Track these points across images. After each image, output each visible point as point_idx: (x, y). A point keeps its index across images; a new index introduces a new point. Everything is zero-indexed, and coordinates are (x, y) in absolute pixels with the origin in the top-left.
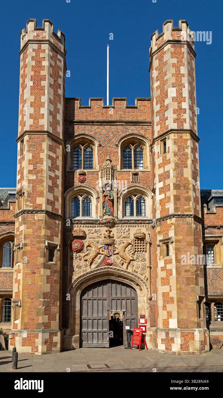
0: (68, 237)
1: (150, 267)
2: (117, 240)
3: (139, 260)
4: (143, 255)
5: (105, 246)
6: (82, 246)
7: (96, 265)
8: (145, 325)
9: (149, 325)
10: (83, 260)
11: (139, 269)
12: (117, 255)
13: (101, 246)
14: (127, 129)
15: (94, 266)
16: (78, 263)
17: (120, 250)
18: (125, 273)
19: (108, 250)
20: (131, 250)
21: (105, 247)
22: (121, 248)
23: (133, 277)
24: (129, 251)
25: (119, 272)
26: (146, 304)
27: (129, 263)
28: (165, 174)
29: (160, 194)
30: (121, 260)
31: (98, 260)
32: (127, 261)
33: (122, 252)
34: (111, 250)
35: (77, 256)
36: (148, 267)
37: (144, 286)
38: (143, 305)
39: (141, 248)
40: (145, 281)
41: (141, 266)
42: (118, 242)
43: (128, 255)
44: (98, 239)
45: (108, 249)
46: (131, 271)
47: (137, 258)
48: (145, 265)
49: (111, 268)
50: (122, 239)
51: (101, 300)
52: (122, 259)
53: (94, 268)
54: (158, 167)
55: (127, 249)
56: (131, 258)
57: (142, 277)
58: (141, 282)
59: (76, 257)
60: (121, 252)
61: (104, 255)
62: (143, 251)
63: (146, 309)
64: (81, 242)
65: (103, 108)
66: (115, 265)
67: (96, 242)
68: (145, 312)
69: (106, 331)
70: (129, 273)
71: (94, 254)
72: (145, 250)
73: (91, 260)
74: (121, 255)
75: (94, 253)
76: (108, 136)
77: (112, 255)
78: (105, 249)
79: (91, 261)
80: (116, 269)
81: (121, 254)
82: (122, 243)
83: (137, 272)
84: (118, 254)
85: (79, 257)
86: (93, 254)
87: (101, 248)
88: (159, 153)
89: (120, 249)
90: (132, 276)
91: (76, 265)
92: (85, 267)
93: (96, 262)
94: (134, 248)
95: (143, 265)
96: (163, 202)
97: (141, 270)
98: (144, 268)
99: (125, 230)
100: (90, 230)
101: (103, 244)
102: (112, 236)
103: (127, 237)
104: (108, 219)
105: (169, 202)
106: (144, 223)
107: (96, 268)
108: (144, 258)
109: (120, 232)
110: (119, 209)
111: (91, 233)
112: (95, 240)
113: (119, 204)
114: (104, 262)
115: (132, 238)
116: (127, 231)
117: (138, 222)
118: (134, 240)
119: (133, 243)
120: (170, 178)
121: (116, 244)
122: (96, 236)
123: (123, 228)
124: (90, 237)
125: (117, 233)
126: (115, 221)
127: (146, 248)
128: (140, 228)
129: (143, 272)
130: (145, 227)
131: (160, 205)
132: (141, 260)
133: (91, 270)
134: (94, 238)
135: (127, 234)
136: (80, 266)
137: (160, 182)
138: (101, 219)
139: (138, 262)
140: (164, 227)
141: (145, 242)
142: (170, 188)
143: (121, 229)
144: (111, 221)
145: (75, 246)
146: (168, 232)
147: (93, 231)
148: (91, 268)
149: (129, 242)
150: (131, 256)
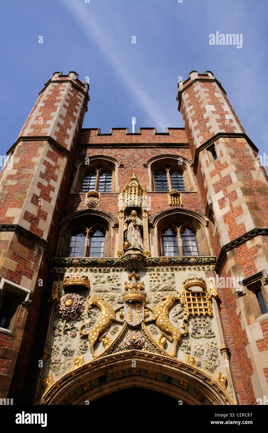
0: (55, 289)
2: (151, 296)
3: (200, 335)
4: (207, 325)
5: (127, 305)
6: (79, 305)
7: (107, 347)
10: (78, 336)
11: (204, 356)
12: (152, 325)
13: (119, 306)
14: (158, 151)
15: (101, 350)
16: (68, 343)
17: (157, 313)
18: (173, 368)
19: (133, 314)
20: (182, 314)
21: (126, 309)
22: (161, 308)
23: (192, 376)
24: (177, 315)
27: (179, 344)
28: (223, 180)
29: (221, 208)
30: (161, 335)
31: (111, 335)
33: (164, 318)
34: (139, 313)
35: (68, 328)
36: (221, 350)
39: (201, 310)
41: (205, 350)
42: (153, 299)
43: (175, 325)
46: (185, 362)
47: (196, 331)
48: (214, 345)
49: (141, 355)
50: (160, 293)
52: (163, 333)
53: (102, 355)
54: (210, 176)
55: (172, 311)
56: (183, 332)
57: (214, 377)
59: (66, 328)
60: (160, 317)
61: (124, 325)
62: (207, 314)
64: (79, 298)
65: (127, 134)
66: (149, 348)
67: (108, 299)
70: (181, 366)
72: (209, 313)
73: (96, 337)
75: (104, 321)
76: (133, 157)
77: (141, 323)
78: (127, 312)
79: (96, 339)
80: (151, 357)
81: (160, 321)
83: (199, 366)
84: (154, 322)
85: (72, 329)
86: (101, 323)
87: (118, 310)
88: (207, 161)
90: (189, 375)
91: (62, 348)
92: (83, 353)
93: (108, 339)
94: (188, 310)
95: (210, 347)
96: (230, 218)
97: (207, 359)
98: (214, 354)
99: (166, 275)
100: (99, 277)
101: (122, 303)
102: (140, 286)
103: (171, 289)
104: (133, 255)
105: (240, 214)
106: (200, 264)
107: (105, 355)
108: (210, 331)
109: (156, 280)
110: (153, 243)
111: (100, 281)
112: (108, 296)
113: (153, 235)
114: (124, 340)
115: (180, 289)
116: (171, 278)
117: (188, 261)
118: (185, 294)
119: (184, 299)
120: (232, 183)
121: (149, 302)
122: (110, 287)
123: (162, 273)
124: (97, 290)
125: (151, 281)
126: (146, 260)
127: (211, 308)
128: (193, 272)
129: (213, 362)
130: (203, 270)
131: (225, 223)
132: (204, 335)
133: (94, 358)
134: (106, 291)
135: (170, 283)
136: (72, 350)
137: (218, 192)
138: (120, 258)
139: (198, 339)
140: (242, 257)
141: (208, 297)
142: (236, 194)
143: (159, 274)
144: (138, 258)
145: (65, 306)
146: (253, 262)
147: (105, 279)
148: (94, 355)
149: (175, 298)
150: (183, 326)
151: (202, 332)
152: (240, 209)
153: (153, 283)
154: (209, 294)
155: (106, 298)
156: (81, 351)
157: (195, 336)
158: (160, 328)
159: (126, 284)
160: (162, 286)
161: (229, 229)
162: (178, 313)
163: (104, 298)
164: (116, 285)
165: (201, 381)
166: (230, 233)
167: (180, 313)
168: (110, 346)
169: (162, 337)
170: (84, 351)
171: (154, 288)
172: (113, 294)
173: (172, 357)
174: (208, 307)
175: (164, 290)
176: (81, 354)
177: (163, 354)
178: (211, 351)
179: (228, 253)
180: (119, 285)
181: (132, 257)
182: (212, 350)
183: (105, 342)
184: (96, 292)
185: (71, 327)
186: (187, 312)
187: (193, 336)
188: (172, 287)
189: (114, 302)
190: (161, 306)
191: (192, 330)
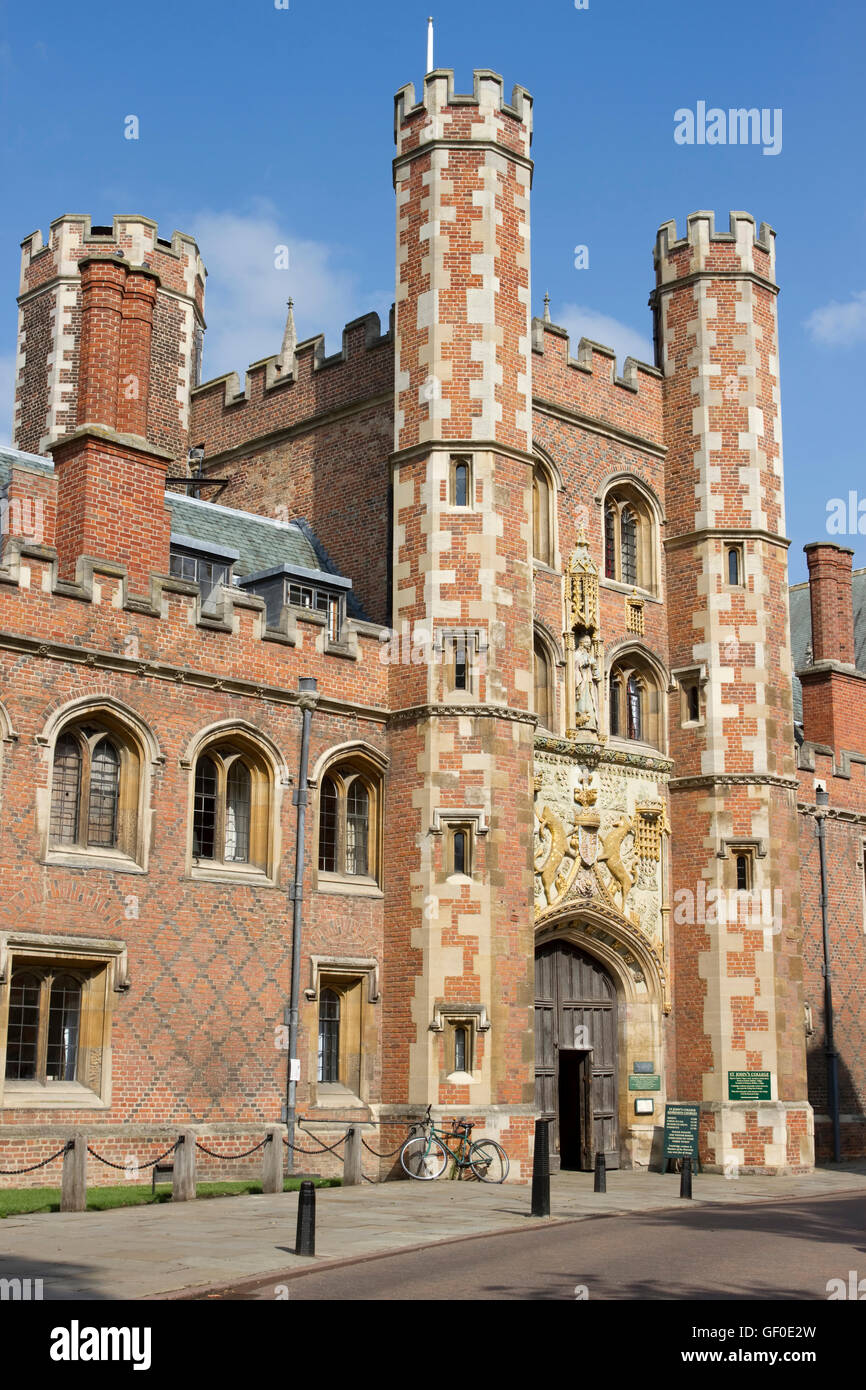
1: (669, 910)
2: (602, 816)
3: (645, 885)
5: (581, 830)
7: (563, 892)
9: (665, 1094)
11: (645, 914)
12: (604, 864)
17: (611, 848)
22: (614, 842)
23: (634, 938)
24: (627, 853)
25: (607, 920)
27: (627, 894)
28: (740, 648)
30: (610, 880)
31: (563, 874)
32: (625, 887)
33: (616, 856)
34: (592, 846)
37: (655, 970)
38: (646, 1031)
39: (650, 848)
40: (659, 955)
41: (647, 906)
42: (604, 823)
47: (641, 879)
49: (592, 906)
50: (612, 813)
51: (540, 1008)
52: (613, 877)
53: (558, 904)
55: (622, 846)
56: (632, 880)
57: (652, 941)
58: (649, 956)
60: (614, 856)
61: (578, 859)
66: (600, 897)
67: (558, 814)
68: (653, 1052)
70: (628, 926)
71: (559, 855)
74: (611, 864)
75: (556, 851)
77: (595, 861)
81: (611, 859)
83: (641, 925)
84: (606, 861)
87: (569, 835)
89: (611, 846)
90: (631, 936)
95: (652, 902)
96: (735, 730)
97: (647, 918)
99: (619, 783)
100: (547, 772)
101: (575, 824)
102: (592, 795)
103: (623, 809)
105: (752, 735)
106: (654, 770)
107: (561, 902)
108: (654, 881)
109: (608, 789)
111: (549, 783)
112: (559, 809)
114: (577, 882)
115: (631, 811)
116: (623, 789)
118: (639, 822)
119: (637, 830)
120: (754, 665)
122: (560, 793)
123: (614, 778)
124: (546, 796)
125: (602, 791)
128: (645, 782)
130: (656, 780)
131: (724, 735)
132: (649, 887)
133: (552, 907)
134: (556, 802)
135: (622, 797)
137: (725, 665)
138: (571, 740)
140: (734, 804)
141: (659, 831)
142: (755, 694)
143: (611, 780)
146: (750, 820)
147: (552, 777)
148: (550, 902)
149: (629, 827)
151: (647, 880)
152: (754, 725)
155: (556, 812)
158: (611, 871)
159: (578, 792)
160: (616, 803)
161: (728, 749)
163: (554, 812)
164: (566, 791)
165: (641, 945)
166: (728, 756)
167: (631, 851)
171: (606, 804)
172: (562, 806)
173: (618, 911)
174: (658, 846)
175: (617, 809)
177: (611, 907)
178: (652, 908)
179: (716, 786)
180: (568, 791)
183: (561, 886)
186: (638, 851)
187: (639, 885)
188: (624, 805)
190: (615, 839)
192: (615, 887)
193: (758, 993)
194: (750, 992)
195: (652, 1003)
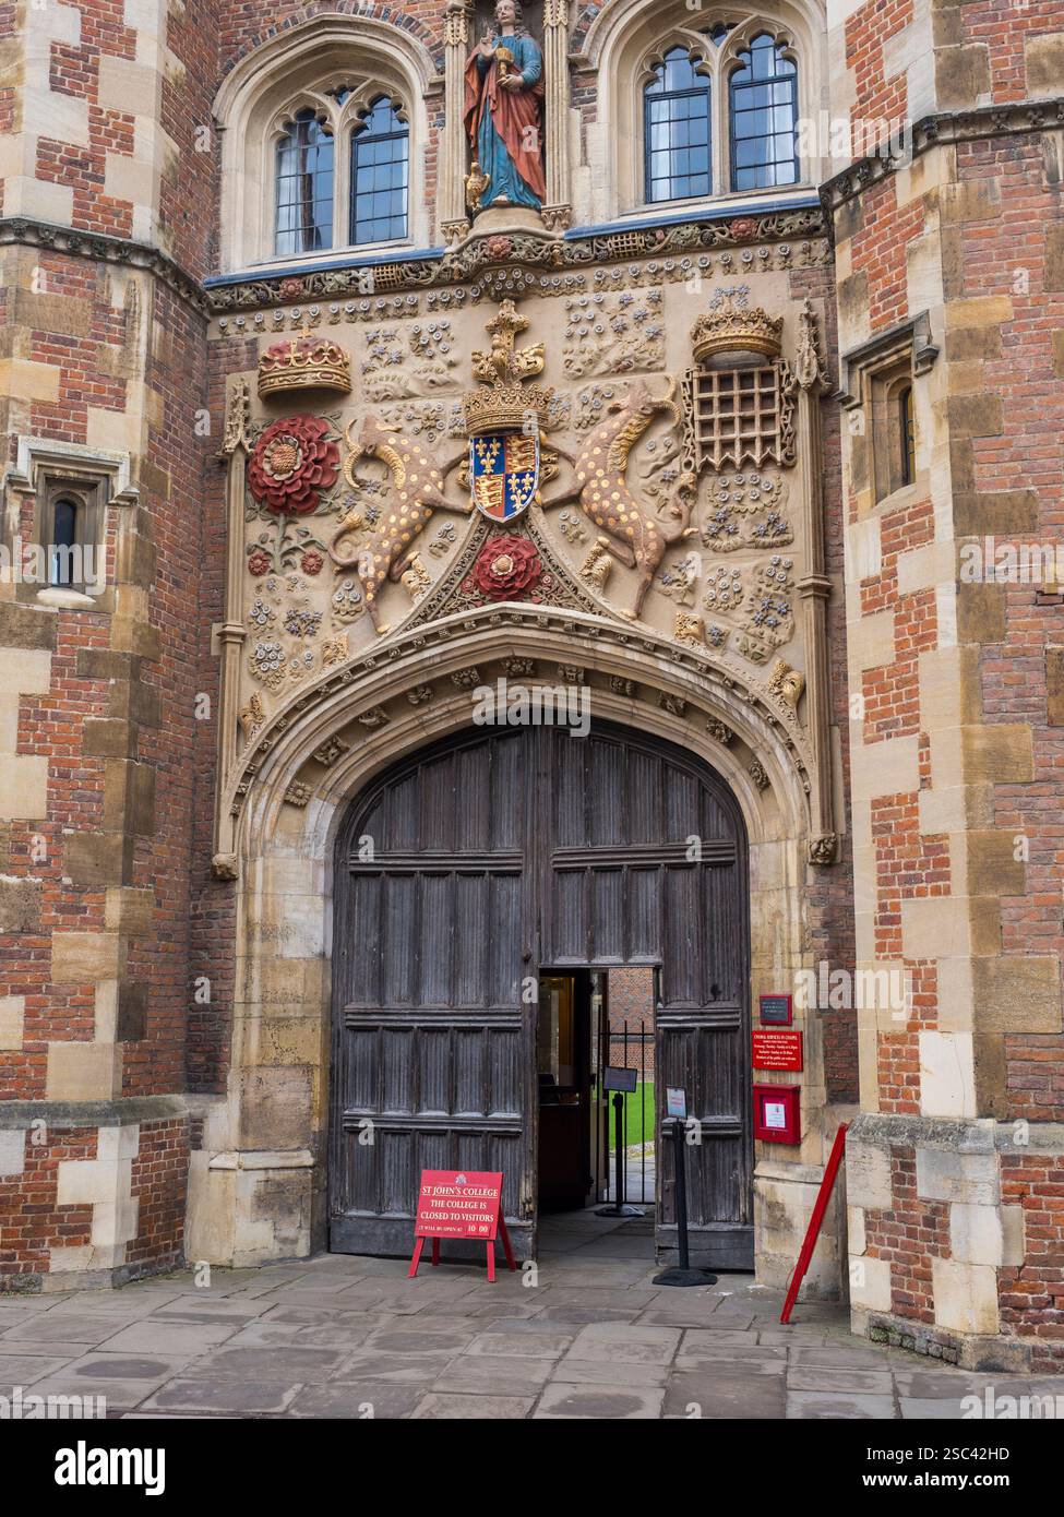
0: (233, 406)
1: (815, 587)
2: (571, 397)
3: (737, 539)
4: (766, 498)
5: (481, 446)
6: (316, 461)
7: (419, 600)
8: (793, 1079)
9: (822, 1080)
10: (328, 569)
11: (738, 613)
12: (570, 512)
13: (456, 449)
15: (398, 612)
16: (299, 593)
17: (585, 469)
18: (630, 655)
19: (499, 479)
20: (676, 465)
21: (478, 459)
22: (597, 451)
23: (691, 678)
24: (657, 468)
25: (587, 644)
26: (795, 904)
27: (656, 574)
30: (595, 547)
31: (429, 560)
32: (639, 555)
33: (605, 484)
34: (521, 475)
35: (294, 544)
36: (802, 590)
37: (779, 752)
38: (778, 914)
39: (747, 443)
40: (779, 712)
41: (748, 592)
42: (576, 412)
43: (648, 505)
44: (434, 403)
45: (499, 466)
46: (668, 637)
47: (722, 524)
48: (781, 572)
49: (525, 618)
50: (602, 384)
51: (481, 874)
52: (604, 539)
53: (405, 627)
55: (642, 454)
56: (672, 530)
57: (762, 680)
58: (752, 718)
59: (286, 547)
60: (594, 484)
61: (474, 515)
62: (768, 460)
63: (796, 946)
64: (316, 436)
66: (555, 594)
67: (418, 424)
68: (790, 968)
69: (511, 1123)
70: (657, 648)
71: (409, 514)
72: (779, 456)
73: (378, 569)
74: (595, 507)
75: (404, 509)
77: (527, 510)
78: (479, 470)
79: (382, 575)
80: (560, 622)
81: (593, 497)
82: (604, 413)
83: (720, 643)
84: (574, 499)
85: (305, 545)
86: (393, 519)
87: (454, 465)
89: (585, 463)
90: (684, 675)
91: (282, 613)
92: (346, 623)
93: (419, 574)
94: (697, 446)
95: (765, 579)
97: (748, 622)
98: (778, 603)
99: (627, 306)
100: (381, 340)
101: (466, 437)
102: (529, 363)
103: (644, 364)
104: (492, 239)
106: (774, 239)
107: (415, 625)
108: (773, 523)
109: (592, 329)
110: (589, 155)
111: (385, 358)
112: (417, 412)
113: (589, 116)
114: (475, 572)
115: (679, 361)
116: (645, 316)
117: (723, 233)
118: (695, 382)
119: (688, 405)
121: (561, 424)
122: (422, 376)
123: (612, 298)
124: (377, 393)
125: (570, 337)
126: (552, 249)
127: (789, 435)
128: (738, 279)
129: (768, 632)
130: (782, 266)
131: (849, 64)
132: (748, 539)
133: (380, 640)
134: (411, 396)
135: (643, 338)
136: (312, 615)
138: (453, 248)
139: (725, 552)
140: (874, 242)
141: (782, 390)
143: (600, 304)
144: (514, 249)
145: (272, 469)
146: (903, 274)
147: (402, 346)
148: (381, 629)
149: (650, 404)
150: (676, 510)
151: (745, 529)
153: (576, 345)
154: (788, 376)
155: (410, 420)
156: (339, 616)
157: (718, 543)
158: (595, 522)
159: (476, 361)
160: (613, 356)
162: (660, 462)
163: (402, 423)
164: (444, 367)
165: (717, 691)
167: (669, 459)
168: (426, 595)
169: (598, 554)
170: (347, 618)
171: (582, 367)
173: (624, 621)
174: (777, 431)
175: (621, 369)
176: (339, 625)
177: (600, 613)
178: (767, 594)
180: (452, 365)
181: (491, 250)
182: (771, 590)
183: (412, 585)
184: (376, 401)
185: (304, 541)
186: (693, 455)
187: (711, 542)
188: (646, 355)
189: (439, 436)
190: (598, 443)
191: (710, 523)
192: (606, 559)
193: (926, 783)
194: (907, 782)
195: (787, 838)
